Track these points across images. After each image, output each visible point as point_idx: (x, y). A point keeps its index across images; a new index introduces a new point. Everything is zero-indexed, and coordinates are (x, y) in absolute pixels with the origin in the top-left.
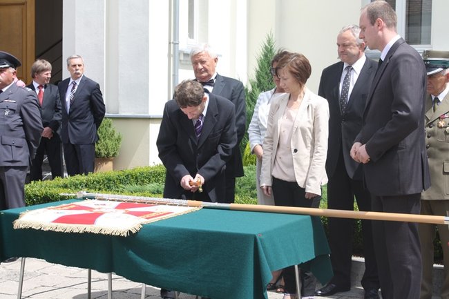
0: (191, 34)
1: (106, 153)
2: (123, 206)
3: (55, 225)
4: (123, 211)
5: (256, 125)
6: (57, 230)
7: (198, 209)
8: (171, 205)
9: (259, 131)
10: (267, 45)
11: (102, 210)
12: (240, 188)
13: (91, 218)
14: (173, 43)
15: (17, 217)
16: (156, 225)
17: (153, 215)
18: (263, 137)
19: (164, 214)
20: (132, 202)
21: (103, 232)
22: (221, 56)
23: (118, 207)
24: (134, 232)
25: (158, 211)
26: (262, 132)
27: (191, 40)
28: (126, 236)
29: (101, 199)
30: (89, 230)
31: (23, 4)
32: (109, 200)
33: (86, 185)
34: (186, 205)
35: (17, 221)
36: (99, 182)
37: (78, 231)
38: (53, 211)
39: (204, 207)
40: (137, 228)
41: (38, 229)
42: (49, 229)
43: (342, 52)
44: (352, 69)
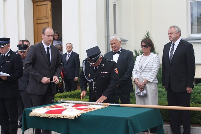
0: (115, 32)
2: (76, 105)
3: (45, 114)
4: (75, 108)
5: (135, 70)
6: (46, 117)
7: (107, 106)
9: (137, 72)
10: (147, 35)
11: (66, 108)
12: (133, 96)
13: (60, 112)
14: (107, 36)
15: (31, 111)
16: (87, 114)
17: (87, 109)
18: (138, 75)
19: (92, 109)
20: (81, 104)
21: (64, 117)
22: (128, 41)
23: (74, 106)
24: (77, 117)
25: (89, 108)
26: (138, 73)
27: (115, 35)
28: (74, 119)
29: (68, 103)
30: (59, 116)
31: (47, 23)
32: (71, 103)
33: (70, 96)
34: (102, 105)
35: (31, 113)
36: (75, 95)
37: (54, 117)
38: (45, 108)
39: (110, 106)
40: (78, 115)
41: (39, 116)
42: (43, 116)
43: (170, 37)
44: (175, 44)
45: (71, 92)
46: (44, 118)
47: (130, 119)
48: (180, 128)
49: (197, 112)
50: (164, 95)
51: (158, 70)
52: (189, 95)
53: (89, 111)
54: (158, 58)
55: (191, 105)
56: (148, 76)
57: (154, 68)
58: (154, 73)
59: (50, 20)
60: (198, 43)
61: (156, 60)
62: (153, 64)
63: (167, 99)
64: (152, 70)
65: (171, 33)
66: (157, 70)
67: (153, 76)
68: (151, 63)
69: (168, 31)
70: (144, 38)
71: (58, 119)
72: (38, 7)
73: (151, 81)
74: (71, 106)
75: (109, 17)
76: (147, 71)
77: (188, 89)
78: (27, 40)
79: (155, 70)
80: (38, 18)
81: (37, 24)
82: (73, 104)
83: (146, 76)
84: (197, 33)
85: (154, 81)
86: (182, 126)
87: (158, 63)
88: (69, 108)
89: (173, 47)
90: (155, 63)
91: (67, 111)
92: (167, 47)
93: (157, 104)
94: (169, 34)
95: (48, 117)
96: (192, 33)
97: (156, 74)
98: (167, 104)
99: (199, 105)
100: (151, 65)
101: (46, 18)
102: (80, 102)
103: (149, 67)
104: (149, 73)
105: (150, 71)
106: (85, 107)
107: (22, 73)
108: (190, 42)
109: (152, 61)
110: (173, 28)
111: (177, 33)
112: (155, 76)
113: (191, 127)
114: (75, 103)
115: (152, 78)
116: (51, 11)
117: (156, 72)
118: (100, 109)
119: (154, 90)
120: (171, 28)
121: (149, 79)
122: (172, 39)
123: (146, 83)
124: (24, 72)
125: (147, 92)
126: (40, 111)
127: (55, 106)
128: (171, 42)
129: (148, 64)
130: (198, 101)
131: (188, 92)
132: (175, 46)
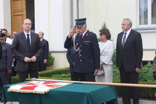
1: (49, 64)
2: (46, 83)
3: (21, 90)
4: (45, 85)
6: (21, 92)
7: (71, 83)
8: (62, 82)
10: (104, 26)
11: (38, 85)
13: (33, 88)
15: (9, 87)
16: (55, 90)
17: (55, 86)
19: (59, 86)
20: (50, 81)
21: (36, 93)
23: (44, 84)
24: (47, 92)
25: (57, 85)
28: (44, 94)
29: (39, 81)
30: (31, 92)
31: (22, 15)
32: (42, 81)
33: (41, 75)
34: (67, 83)
35: (9, 89)
36: (45, 74)
37: (28, 92)
38: (21, 85)
39: (74, 83)
40: (48, 91)
41: (15, 91)
42: (19, 92)
43: (123, 27)
44: (126, 33)
45: (41, 71)
46: (19, 93)
47: (90, 94)
48: (130, 101)
49: (144, 89)
50: (117, 75)
51: (113, 54)
52: (138, 74)
53: (56, 87)
54: (113, 45)
55: (139, 83)
56: (104, 59)
57: (109, 53)
58: (109, 57)
59: (25, 13)
60: (145, 32)
61: (111, 46)
62: (109, 50)
63: (120, 77)
64: (108, 54)
65: (123, 25)
66: (111, 54)
67: (108, 59)
68: (107, 48)
69: (122, 23)
70: (102, 28)
71: (31, 94)
72: (14, 2)
73: (107, 63)
74: (42, 83)
75: (73, 11)
76: (104, 55)
77: (137, 69)
78: (5, 29)
79: (109, 55)
80: (15, 11)
81: (14, 16)
82: (44, 82)
83: (103, 59)
84: (144, 24)
85: (109, 63)
86: (132, 100)
87: (113, 48)
88: (40, 85)
89: (125, 36)
90: (110, 49)
91: (39, 87)
92: (120, 36)
93: (112, 82)
94: (122, 25)
95: (22, 93)
96: (140, 24)
97: (111, 57)
98: (120, 81)
99: (145, 82)
100: (107, 50)
101: (21, 11)
102: (49, 80)
103: (105, 52)
104: (106, 57)
105: (106, 55)
106: (53, 84)
107: (2, 56)
108: (138, 31)
109: (108, 47)
110: (126, 21)
111: (128, 25)
112: (110, 59)
113: (139, 100)
114: (45, 81)
115: (108, 61)
116: (25, 5)
117: (111, 56)
118: (65, 86)
119: (109, 71)
120: (124, 20)
121: (105, 62)
122: (124, 29)
123: (103, 65)
124: (3, 55)
125: (104, 72)
126: (16, 88)
127: (29, 83)
128: (123, 32)
129: (105, 49)
130: (145, 79)
131: (137, 71)
132: (126, 35)
